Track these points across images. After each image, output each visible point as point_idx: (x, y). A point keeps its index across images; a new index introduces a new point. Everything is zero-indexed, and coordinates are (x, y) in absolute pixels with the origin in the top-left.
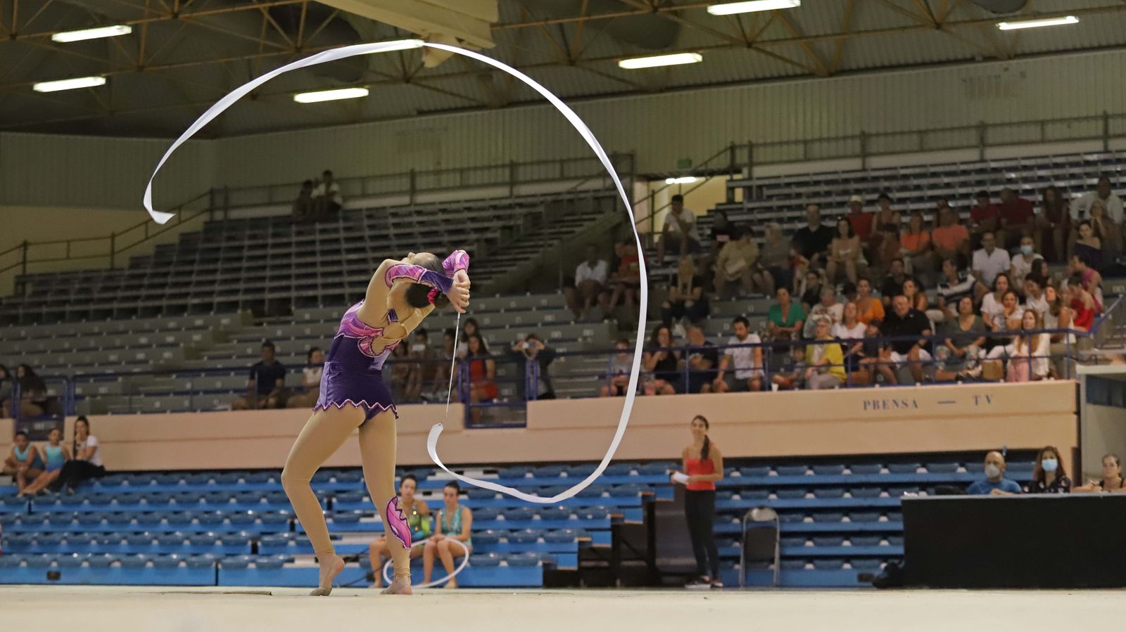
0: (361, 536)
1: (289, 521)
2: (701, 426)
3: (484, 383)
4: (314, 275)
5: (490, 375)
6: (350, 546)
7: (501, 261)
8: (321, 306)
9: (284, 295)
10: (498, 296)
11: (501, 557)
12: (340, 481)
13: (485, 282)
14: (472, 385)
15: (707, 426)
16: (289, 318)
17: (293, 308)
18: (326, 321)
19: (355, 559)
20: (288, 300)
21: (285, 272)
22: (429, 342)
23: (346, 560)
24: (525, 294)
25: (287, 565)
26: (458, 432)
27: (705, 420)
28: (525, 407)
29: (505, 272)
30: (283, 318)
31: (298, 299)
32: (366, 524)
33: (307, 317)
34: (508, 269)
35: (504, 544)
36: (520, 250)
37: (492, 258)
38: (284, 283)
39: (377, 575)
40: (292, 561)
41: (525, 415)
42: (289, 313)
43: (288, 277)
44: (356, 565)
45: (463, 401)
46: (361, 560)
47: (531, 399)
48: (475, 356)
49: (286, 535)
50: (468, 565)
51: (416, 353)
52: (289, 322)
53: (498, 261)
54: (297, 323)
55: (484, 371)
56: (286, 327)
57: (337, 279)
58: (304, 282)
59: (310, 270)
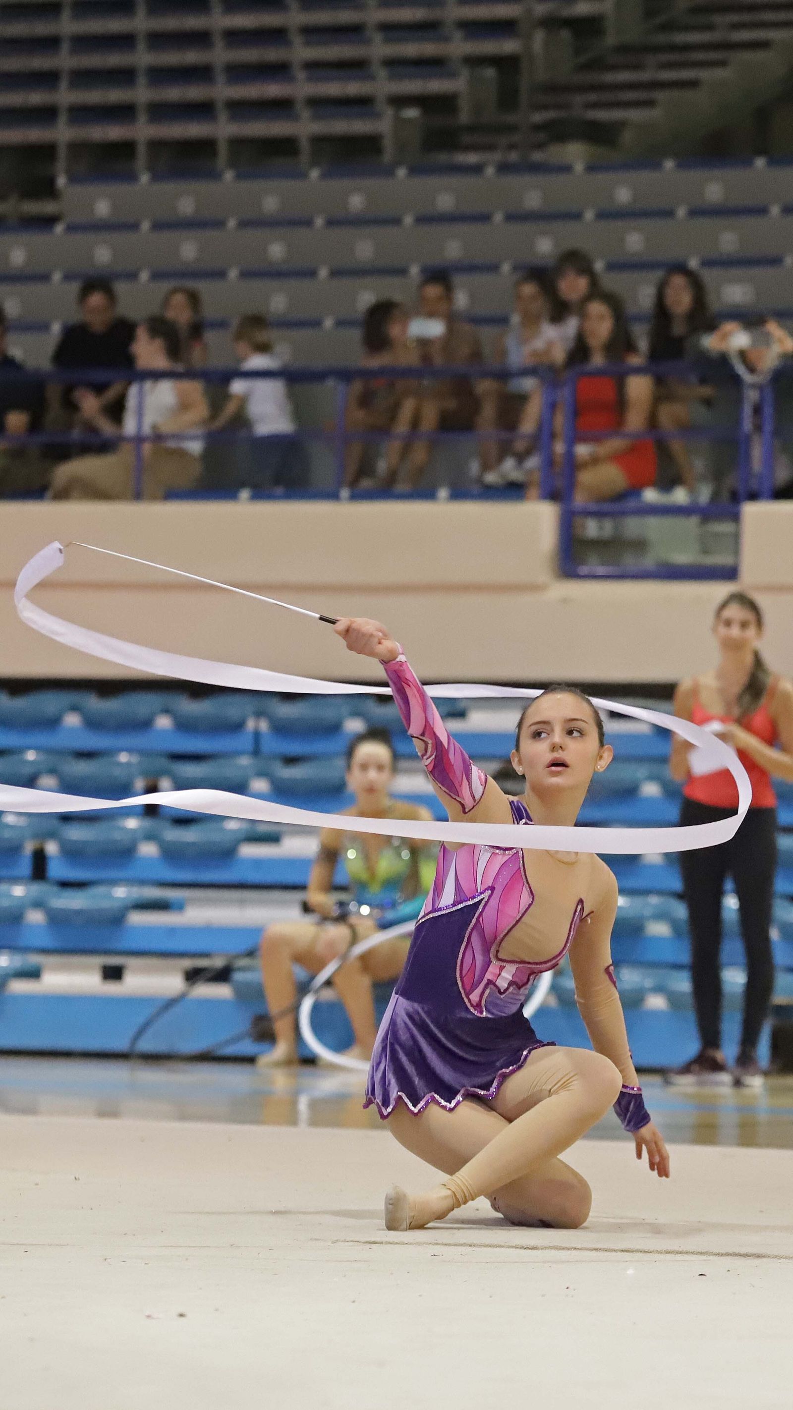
0: (242, 903)
1: (29, 848)
2: (744, 625)
3: (615, 444)
4: (125, 76)
5: (635, 420)
6: (209, 930)
7: (686, 48)
8: (145, 178)
9: (34, 134)
10: (669, 164)
11: (648, 983)
12: (184, 726)
13: (634, 115)
14: (582, 450)
15: (759, 622)
16: (48, 207)
17: (61, 181)
18: (158, 226)
19: (222, 975)
20: (47, 151)
21: (39, 62)
22: (461, 300)
23: (193, 976)
24: (747, 162)
25: (19, 987)
26: (534, 588)
27: (753, 607)
28: (736, 517)
29: (693, 84)
30: (32, 207)
31: (78, 148)
32: (258, 863)
33: (102, 208)
34: (704, 74)
35: (659, 939)
36: (746, 17)
37: (662, 38)
38: (36, 98)
39: (282, 1027)
40: (34, 974)
41: (736, 538)
42: (48, 190)
43: (49, 79)
44: (222, 991)
45: (553, 495)
46: (238, 976)
47: (754, 496)
48: (598, 360)
49: (18, 891)
50: (553, 1002)
51: (424, 343)
52: (47, 222)
53: (673, 48)
54: (72, 228)
55: (620, 404)
56: (38, 239)
57: (194, 93)
58: (94, 96)
59: (114, 59)
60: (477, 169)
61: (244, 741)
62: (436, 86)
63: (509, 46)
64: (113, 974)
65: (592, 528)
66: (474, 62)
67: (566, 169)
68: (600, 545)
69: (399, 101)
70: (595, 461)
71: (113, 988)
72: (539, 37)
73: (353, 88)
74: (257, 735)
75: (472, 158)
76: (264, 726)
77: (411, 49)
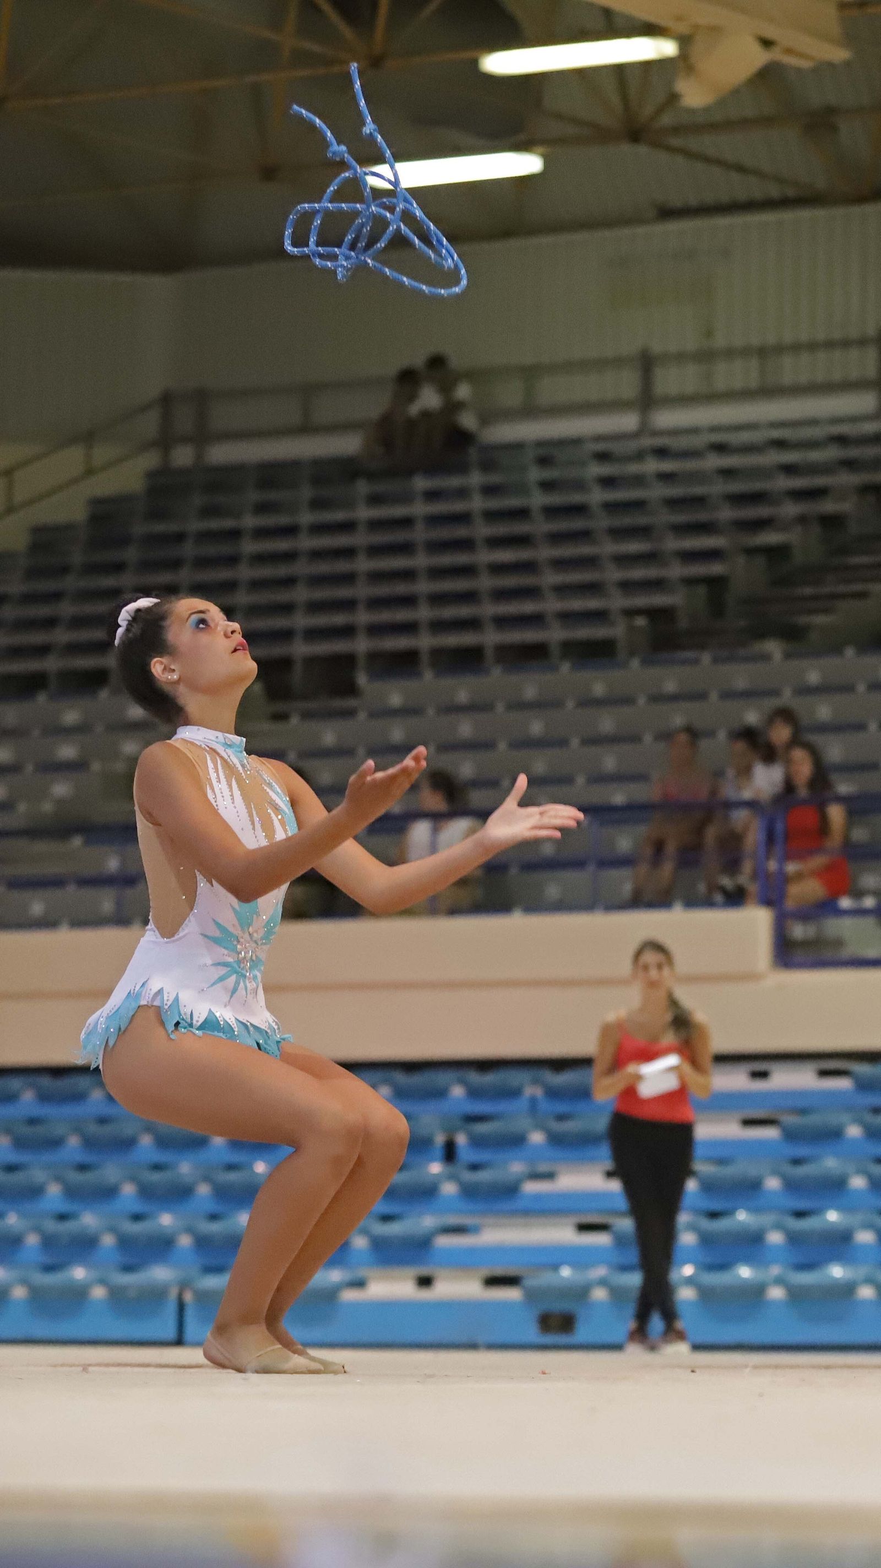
3: (818, 861)
4: (409, 601)
5: (835, 839)
7: (857, 568)
8: (429, 676)
9: (339, 646)
10: (850, 652)
12: (474, 1093)
13: (820, 620)
14: (790, 867)
16: (351, 703)
17: (361, 679)
18: (440, 711)
19: (511, 1282)
20: (348, 661)
21: (341, 593)
23: (489, 1283)
25: (349, 1295)
26: (751, 977)
30: (337, 704)
31: (373, 657)
32: (538, 1197)
33: (396, 700)
34: (871, 587)
35: (865, 1245)
37: (837, 561)
38: (339, 619)
40: (360, 1284)
42: (351, 690)
43: (349, 605)
44: (512, 1294)
45: (767, 902)
46: (524, 1283)
48: (802, 794)
52: (351, 714)
53: (848, 568)
54: (371, 715)
55: (823, 828)
56: (344, 725)
57: (464, 611)
58: (386, 616)
59: (401, 588)
60: (696, 662)
61: (521, 1104)
62: (659, 600)
63: (716, 569)
64: (425, 1282)
65: (798, 931)
66: (690, 582)
67: (766, 658)
68: (806, 944)
69: (630, 613)
70: (799, 876)
71: (425, 1295)
72: (741, 560)
73: (593, 604)
74: (533, 1101)
75: (689, 654)
76: (538, 1092)
77: (638, 573)
